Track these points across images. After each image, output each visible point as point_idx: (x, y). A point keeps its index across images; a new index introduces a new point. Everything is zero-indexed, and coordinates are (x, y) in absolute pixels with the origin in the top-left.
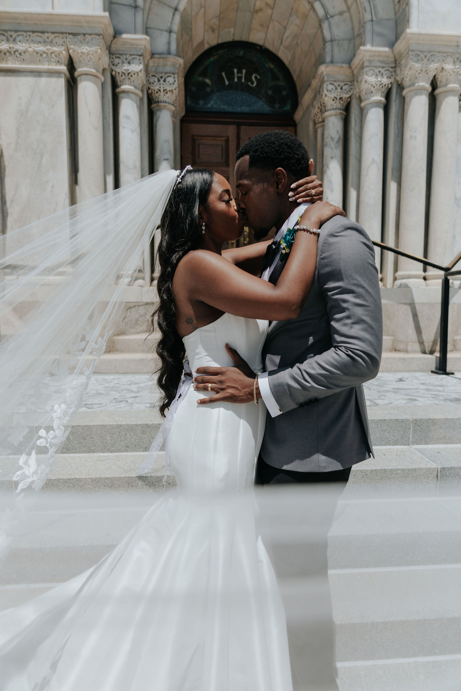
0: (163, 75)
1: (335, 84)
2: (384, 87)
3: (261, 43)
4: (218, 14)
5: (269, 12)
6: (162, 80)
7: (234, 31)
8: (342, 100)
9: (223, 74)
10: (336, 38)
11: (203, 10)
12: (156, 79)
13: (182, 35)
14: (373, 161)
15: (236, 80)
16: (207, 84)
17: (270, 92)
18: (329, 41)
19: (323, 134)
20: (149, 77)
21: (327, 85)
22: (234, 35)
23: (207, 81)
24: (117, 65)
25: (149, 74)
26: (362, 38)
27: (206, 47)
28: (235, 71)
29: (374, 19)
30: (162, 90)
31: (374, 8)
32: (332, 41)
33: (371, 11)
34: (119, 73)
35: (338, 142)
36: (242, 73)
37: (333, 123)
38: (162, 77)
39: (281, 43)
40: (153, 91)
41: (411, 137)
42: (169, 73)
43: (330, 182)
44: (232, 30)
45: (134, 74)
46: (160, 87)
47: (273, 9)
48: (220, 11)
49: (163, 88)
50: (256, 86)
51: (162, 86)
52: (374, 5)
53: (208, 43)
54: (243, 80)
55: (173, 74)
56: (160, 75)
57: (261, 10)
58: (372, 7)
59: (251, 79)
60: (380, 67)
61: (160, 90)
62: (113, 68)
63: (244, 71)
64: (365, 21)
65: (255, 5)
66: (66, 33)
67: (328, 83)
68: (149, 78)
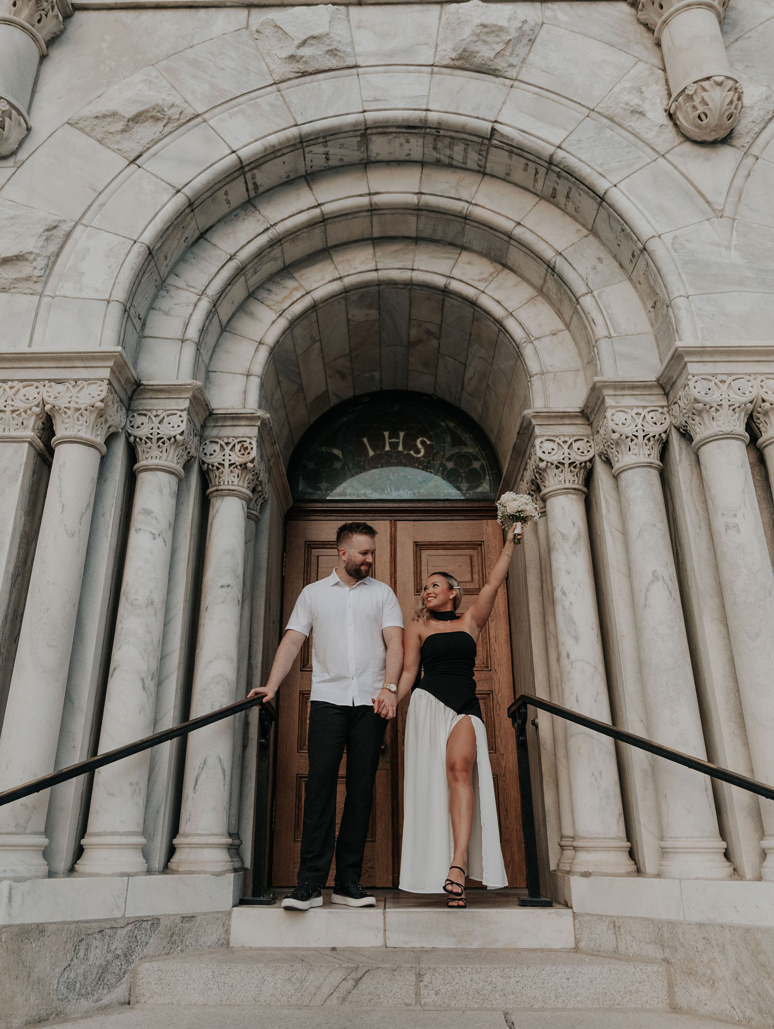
0: (230, 440)
1: (557, 440)
2: (652, 439)
3: (430, 391)
4: (347, 352)
5: (435, 343)
6: (227, 449)
7: (381, 375)
8: (575, 467)
9: (365, 440)
10: (550, 369)
11: (318, 345)
12: (217, 447)
13: (279, 383)
14: (655, 577)
15: (387, 448)
16: (337, 458)
17: (450, 465)
18: (537, 374)
19: (547, 530)
20: (206, 444)
21: (542, 442)
22: (381, 381)
23: (336, 452)
24: (138, 427)
25: (205, 440)
26: (596, 365)
27: (334, 401)
28: (386, 434)
29: (613, 334)
30: (227, 463)
31: (610, 319)
32: (542, 374)
33: (606, 322)
34: (141, 439)
35: (576, 542)
36: (398, 438)
37: (563, 508)
38: (227, 444)
39: (463, 389)
40: (210, 466)
41: (727, 527)
42: (243, 437)
43: (571, 620)
44: (377, 375)
45: (169, 439)
46: (224, 460)
47: (440, 338)
48: (350, 347)
49: (230, 460)
50: (424, 456)
51: (227, 457)
52: (609, 314)
53: (336, 395)
54: (400, 448)
55: (250, 438)
56: (226, 441)
57: (420, 341)
58: (606, 317)
59: (416, 445)
60: (637, 407)
61: (223, 465)
62: (129, 431)
63: (402, 434)
64: (597, 338)
65: (409, 335)
66: (44, 380)
67: (543, 439)
68: (205, 447)
